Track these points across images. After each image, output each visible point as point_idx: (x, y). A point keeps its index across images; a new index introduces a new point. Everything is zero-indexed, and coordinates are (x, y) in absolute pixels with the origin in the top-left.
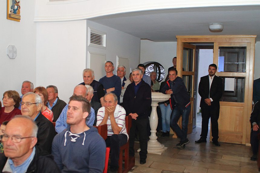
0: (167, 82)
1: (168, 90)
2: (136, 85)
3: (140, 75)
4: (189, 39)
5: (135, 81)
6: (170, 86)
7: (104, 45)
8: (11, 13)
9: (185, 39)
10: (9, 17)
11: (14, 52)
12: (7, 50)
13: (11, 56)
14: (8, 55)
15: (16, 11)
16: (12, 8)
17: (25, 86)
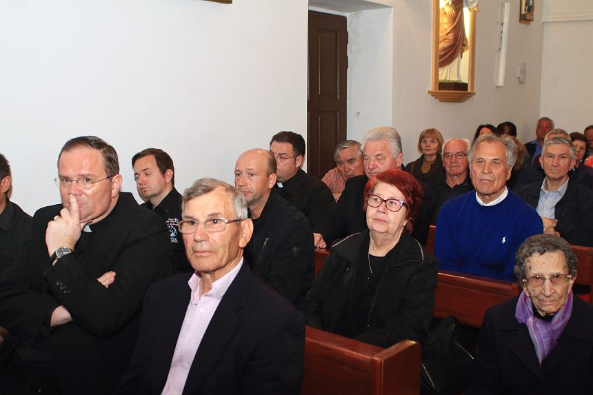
8: (526, 12)
10: (522, 18)
11: (524, 72)
12: (519, 69)
13: (521, 79)
14: (519, 78)
15: (530, 9)
16: (526, 5)
17: (544, 125)
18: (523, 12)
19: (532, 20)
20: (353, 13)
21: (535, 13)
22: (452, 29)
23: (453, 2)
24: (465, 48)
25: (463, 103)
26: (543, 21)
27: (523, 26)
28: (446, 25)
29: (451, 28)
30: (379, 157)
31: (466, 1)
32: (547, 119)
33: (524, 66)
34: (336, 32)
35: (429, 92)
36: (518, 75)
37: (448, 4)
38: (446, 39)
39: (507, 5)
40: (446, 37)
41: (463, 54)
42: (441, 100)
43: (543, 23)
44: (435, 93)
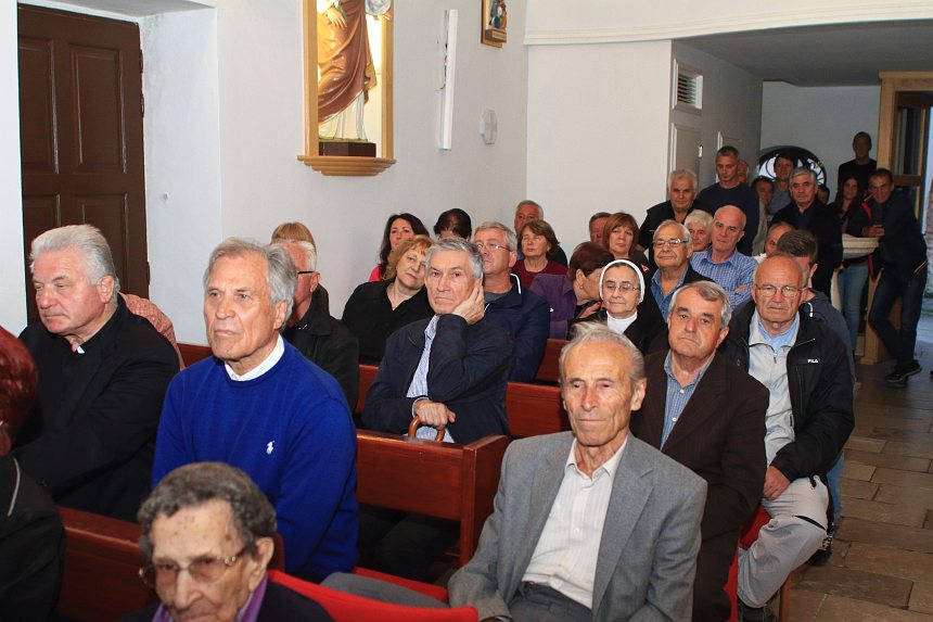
0: (864, 205)
1: (871, 225)
2: (802, 211)
3: (811, 186)
4: (917, 80)
5: (798, 200)
6: (873, 217)
7: (698, 104)
8: (491, 27)
9: (905, 81)
10: (487, 37)
11: (492, 126)
12: (482, 121)
13: (488, 136)
14: (483, 135)
15: (499, 23)
16: (492, 15)
17: (526, 214)
18: (487, 27)
19: (505, 41)
20: (148, 17)
21: (510, 29)
22: (343, 50)
23: (341, 4)
24: (371, 82)
25: (372, 178)
26: (526, 43)
27: (489, 49)
28: (331, 42)
29: (341, 49)
30: (61, 282)
31: (370, 3)
32: (532, 204)
33: (492, 114)
34: (118, 51)
35: (300, 159)
36: (482, 131)
37: (333, 6)
38: (333, 67)
39: (453, 14)
40: (333, 63)
41: (370, 93)
42: (326, 173)
43: (528, 46)
44: (312, 160)
